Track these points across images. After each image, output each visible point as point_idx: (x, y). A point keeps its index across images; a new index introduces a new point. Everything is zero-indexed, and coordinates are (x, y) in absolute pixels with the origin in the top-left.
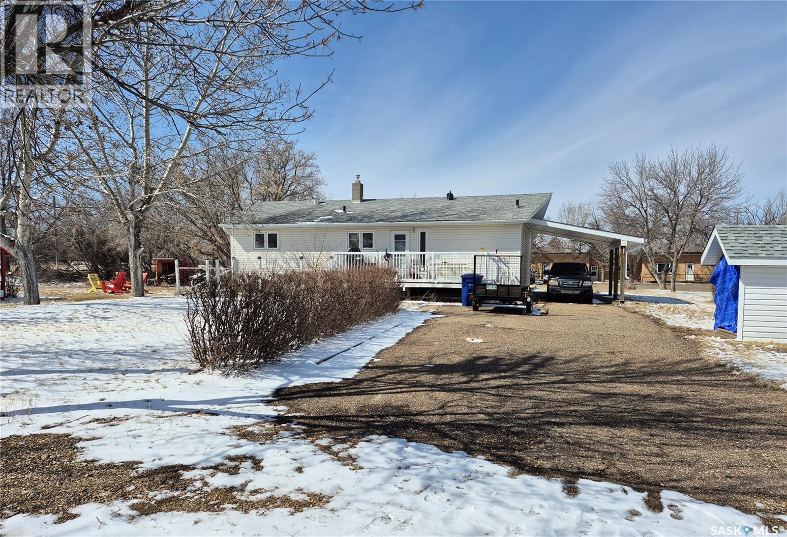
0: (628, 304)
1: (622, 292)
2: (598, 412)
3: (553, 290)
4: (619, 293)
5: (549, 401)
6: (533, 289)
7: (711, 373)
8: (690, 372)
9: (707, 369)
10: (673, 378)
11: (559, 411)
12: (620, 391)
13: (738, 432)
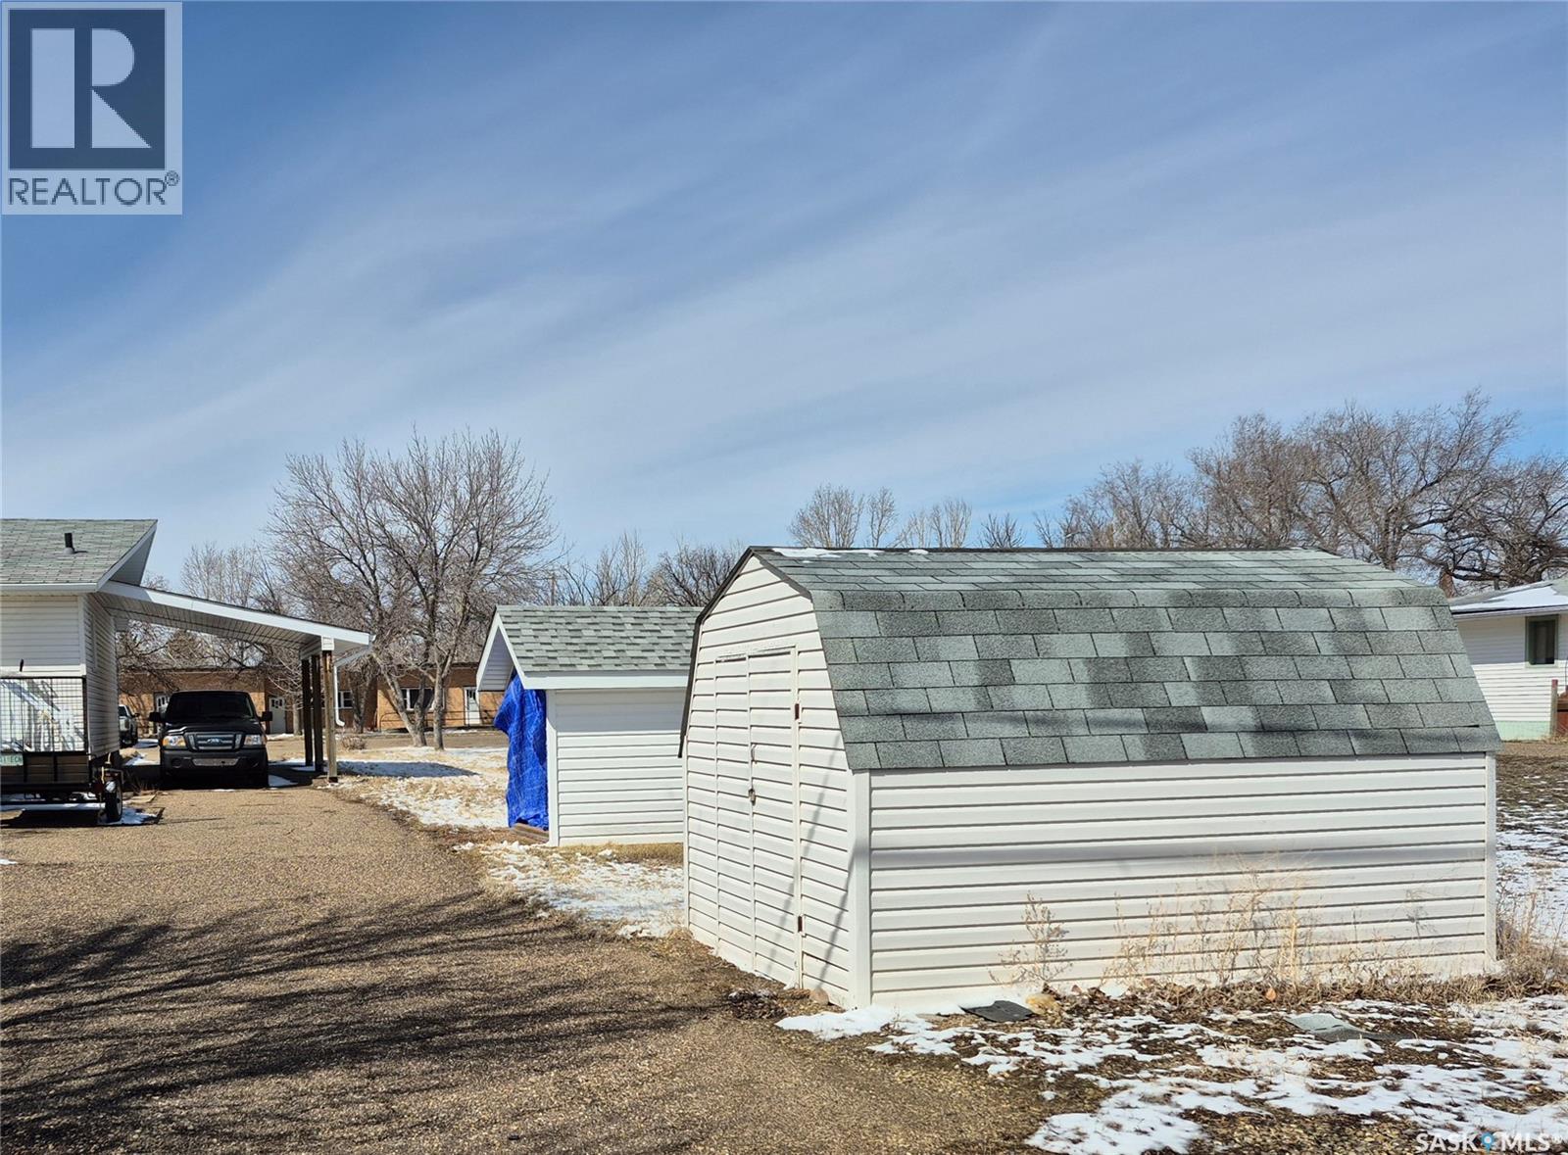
0: (346, 783)
1: (331, 756)
2: (259, 1043)
3: (174, 760)
4: (325, 758)
5: (147, 1035)
6: (129, 759)
7: (498, 921)
8: (461, 921)
9: (490, 913)
10: (425, 941)
11: (168, 1057)
12: (313, 987)
13: (538, 1038)
